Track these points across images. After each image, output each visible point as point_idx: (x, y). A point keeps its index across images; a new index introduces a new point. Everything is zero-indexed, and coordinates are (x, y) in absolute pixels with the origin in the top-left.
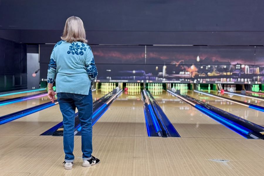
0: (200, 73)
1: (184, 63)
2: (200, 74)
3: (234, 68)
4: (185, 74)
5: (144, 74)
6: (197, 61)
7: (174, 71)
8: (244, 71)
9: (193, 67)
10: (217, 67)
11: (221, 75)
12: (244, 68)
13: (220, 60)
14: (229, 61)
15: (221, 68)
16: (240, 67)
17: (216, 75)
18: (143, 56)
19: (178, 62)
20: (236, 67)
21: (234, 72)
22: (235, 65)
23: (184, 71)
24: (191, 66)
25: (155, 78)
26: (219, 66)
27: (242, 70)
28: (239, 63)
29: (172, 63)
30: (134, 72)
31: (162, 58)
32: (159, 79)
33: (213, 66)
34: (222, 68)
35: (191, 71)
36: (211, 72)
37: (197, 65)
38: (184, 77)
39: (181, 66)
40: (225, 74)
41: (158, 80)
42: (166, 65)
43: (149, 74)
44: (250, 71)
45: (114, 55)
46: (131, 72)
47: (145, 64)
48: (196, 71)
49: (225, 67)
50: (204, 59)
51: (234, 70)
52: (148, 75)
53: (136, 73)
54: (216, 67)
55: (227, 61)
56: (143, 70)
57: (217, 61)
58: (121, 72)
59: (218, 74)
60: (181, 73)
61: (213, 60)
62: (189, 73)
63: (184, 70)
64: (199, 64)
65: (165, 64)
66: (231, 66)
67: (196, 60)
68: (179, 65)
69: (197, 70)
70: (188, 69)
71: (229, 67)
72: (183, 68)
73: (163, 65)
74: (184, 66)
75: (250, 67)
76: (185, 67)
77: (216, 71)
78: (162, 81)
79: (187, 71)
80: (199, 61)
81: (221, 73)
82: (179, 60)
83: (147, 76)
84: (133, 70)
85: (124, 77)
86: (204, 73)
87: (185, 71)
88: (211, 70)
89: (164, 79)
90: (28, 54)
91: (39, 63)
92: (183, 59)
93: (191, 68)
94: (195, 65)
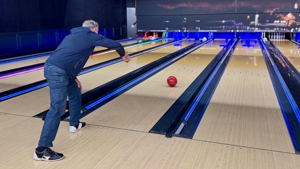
1: (279, 12)
4: (280, 22)
5: (234, 24)
6: (295, 9)
7: (268, 20)
9: (290, 15)
18: (233, 5)
19: (272, 10)
23: (279, 19)
24: (288, 14)
25: (247, 28)
29: (266, 11)
30: (224, 22)
31: (254, 6)
32: (251, 28)
35: (287, 20)
37: (294, 12)
38: (279, 26)
39: (276, 14)
43: (240, 23)
45: (203, 6)
46: (220, 22)
47: (235, 14)
48: (293, 20)
52: (238, 24)
56: (233, 20)
58: (210, 22)
60: (275, 21)
62: (284, 22)
63: (280, 19)
64: (297, 12)
65: (257, 12)
67: (294, 7)
68: (273, 13)
69: (294, 18)
70: (284, 18)
73: (256, 14)
74: (279, 15)
76: (281, 15)
78: (254, 30)
79: (283, 20)
80: (297, 9)
82: (274, 8)
84: (222, 20)
85: (213, 27)
87: (280, 20)
89: (257, 29)
90: (128, 8)
91: (136, 16)
92: (278, 7)
93: (287, 16)
94: (292, 13)
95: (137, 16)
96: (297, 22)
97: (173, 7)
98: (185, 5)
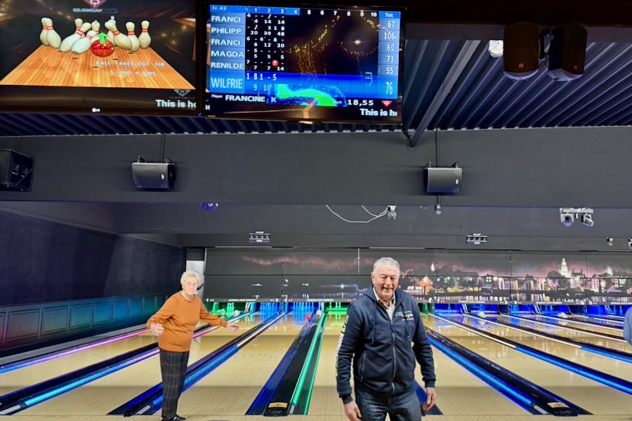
0: (436, 288)
1: (413, 274)
2: (437, 290)
3: (483, 281)
4: (415, 289)
5: (356, 290)
6: (431, 271)
8: (498, 286)
9: (426, 280)
10: (461, 279)
11: (466, 291)
12: (497, 282)
13: (462, 269)
14: (476, 271)
15: (465, 281)
16: (492, 280)
17: (460, 291)
18: (355, 263)
19: (405, 273)
20: (485, 280)
21: (484, 287)
22: (484, 277)
24: (423, 278)
26: (463, 278)
27: (494, 284)
28: (489, 274)
30: (342, 286)
33: (454, 278)
34: (467, 280)
35: (423, 285)
36: (452, 288)
37: (432, 276)
39: (410, 278)
40: (471, 289)
43: (364, 289)
44: (506, 285)
45: (314, 262)
46: (337, 286)
47: (357, 275)
48: (430, 286)
49: (471, 279)
50: (440, 267)
51: (483, 285)
53: (345, 288)
54: (458, 279)
55: (474, 272)
56: (355, 284)
57: (460, 271)
58: (323, 286)
59: (462, 290)
60: (409, 287)
61: (454, 270)
62: (420, 288)
63: (414, 284)
64: (434, 275)
66: (479, 278)
67: (430, 269)
68: (407, 276)
70: (420, 283)
71: (477, 279)
72: (412, 281)
74: (413, 278)
75: (505, 280)
76: (415, 279)
77: (458, 285)
79: (418, 286)
80: (435, 271)
81: (465, 289)
82: (407, 269)
84: (341, 284)
85: (327, 294)
86: (441, 289)
87: (414, 286)
88: (451, 284)
90: (188, 262)
92: (411, 268)
93: (423, 281)
94: (429, 276)
95: (205, 275)
97: (269, 263)
98: (287, 260)
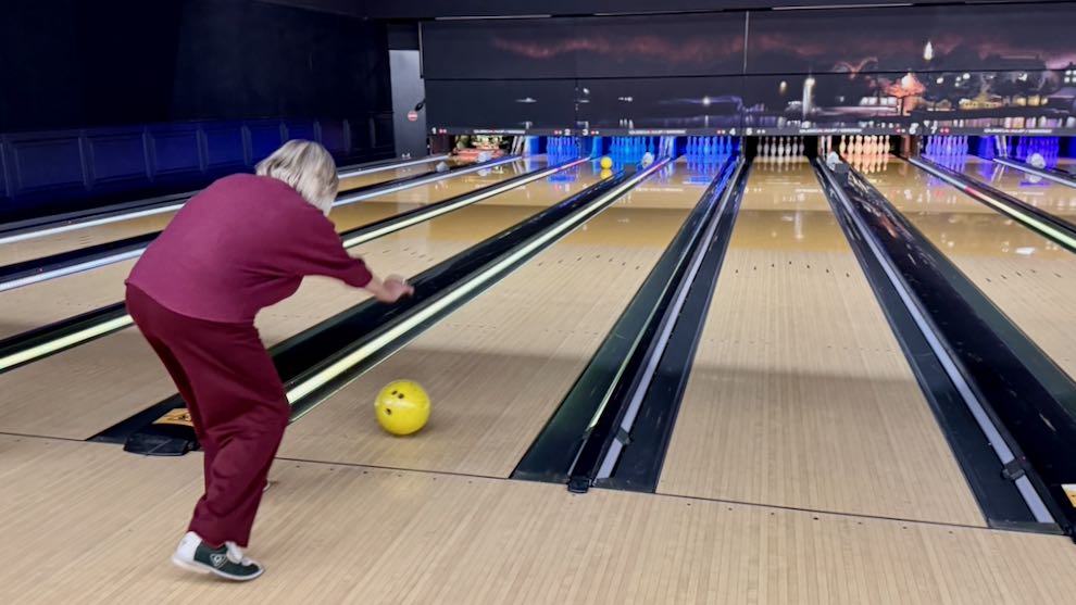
0: (931, 100)
1: (876, 68)
2: (932, 104)
3: (1056, 80)
4: (878, 104)
5: (739, 108)
6: (924, 60)
7: (842, 95)
9: (908, 81)
10: (996, 79)
11: (1007, 105)
13: (1004, 53)
14: (1041, 57)
15: (1010, 81)
17: (991, 105)
18: (736, 47)
19: (855, 65)
20: (1065, 76)
21: (1052, 96)
22: (1061, 72)
23: (875, 93)
24: (901, 78)
25: (777, 121)
26: (1003, 73)
29: (836, 66)
30: (706, 101)
31: (801, 51)
32: (789, 123)
33: (982, 75)
34: (1014, 80)
35: (899, 94)
36: (971, 98)
37: (923, 72)
38: (874, 114)
39: (868, 77)
40: (1022, 101)
41: (786, 126)
42: (814, 75)
43: (757, 106)
45: (643, 48)
46: (695, 101)
47: (742, 75)
48: (917, 95)
49: (1024, 78)
50: (948, 50)
51: (1054, 89)
52: (751, 110)
53: (712, 105)
54: (992, 77)
55: (1034, 58)
56: (736, 95)
57: (998, 57)
58: (664, 102)
59: (998, 104)
60: (865, 100)
61: (983, 56)
62: (892, 101)
63: (879, 92)
64: (931, 69)
65: (810, 72)
66: (1047, 75)
67: (921, 55)
68: (860, 73)
69: (921, 89)
70: (892, 88)
71: (1040, 77)
72: (873, 84)
73: (806, 75)
74: (876, 79)
76: (881, 80)
77: (988, 91)
78: (798, 128)
79: (888, 96)
80: (932, 60)
81: (1007, 101)
82: (862, 56)
83: (749, 113)
84: (702, 97)
85: (673, 119)
86: (945, 101)
87: (878, 96)
88: (971, 90)
89: (807, 124)
90: (392, 53)
91: (423, 80)
92: (873, 55)
93: (901, 84)
94: (916, 73)
95: (425, 81)
96: (928, 103)
97: (546, 52)
98: (585, 44)
